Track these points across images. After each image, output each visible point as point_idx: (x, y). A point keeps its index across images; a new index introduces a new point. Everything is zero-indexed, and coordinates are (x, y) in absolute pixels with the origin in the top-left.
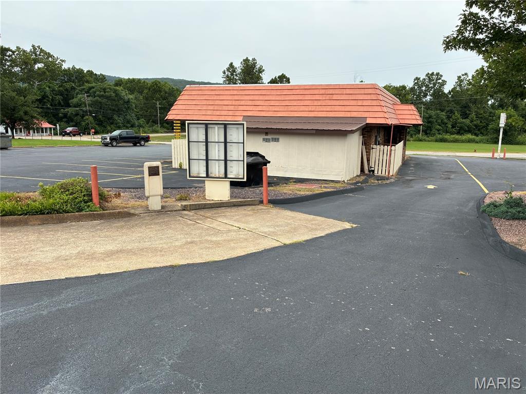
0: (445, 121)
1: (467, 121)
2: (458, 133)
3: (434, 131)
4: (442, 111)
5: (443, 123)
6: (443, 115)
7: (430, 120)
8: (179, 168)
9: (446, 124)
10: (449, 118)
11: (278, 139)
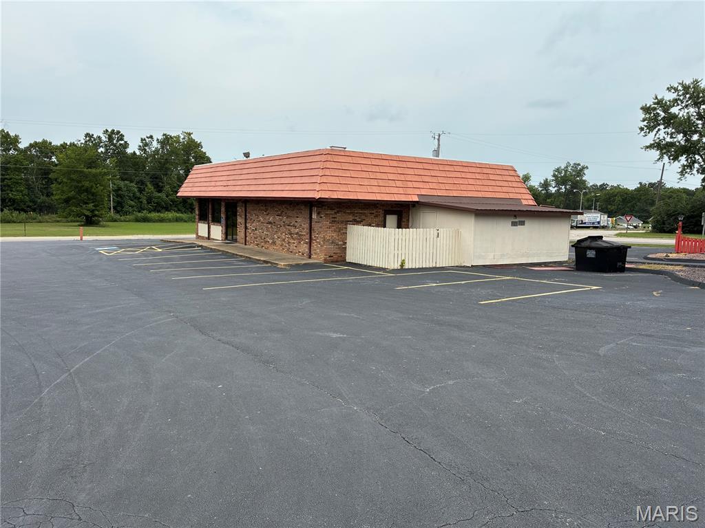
0: (138, 194)
1: (163, 195)
2: (156, 210)
3: (126, 208)
4: (131, 182)
5: (135, 198)
6: (134, 187)
7: (120, 192)
8: (399, 268)
9: (139, 198)
10: (141, 191)
11: (524, 222)
